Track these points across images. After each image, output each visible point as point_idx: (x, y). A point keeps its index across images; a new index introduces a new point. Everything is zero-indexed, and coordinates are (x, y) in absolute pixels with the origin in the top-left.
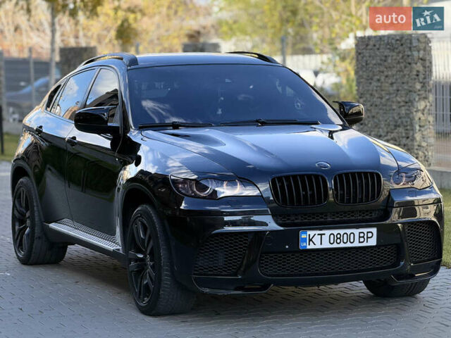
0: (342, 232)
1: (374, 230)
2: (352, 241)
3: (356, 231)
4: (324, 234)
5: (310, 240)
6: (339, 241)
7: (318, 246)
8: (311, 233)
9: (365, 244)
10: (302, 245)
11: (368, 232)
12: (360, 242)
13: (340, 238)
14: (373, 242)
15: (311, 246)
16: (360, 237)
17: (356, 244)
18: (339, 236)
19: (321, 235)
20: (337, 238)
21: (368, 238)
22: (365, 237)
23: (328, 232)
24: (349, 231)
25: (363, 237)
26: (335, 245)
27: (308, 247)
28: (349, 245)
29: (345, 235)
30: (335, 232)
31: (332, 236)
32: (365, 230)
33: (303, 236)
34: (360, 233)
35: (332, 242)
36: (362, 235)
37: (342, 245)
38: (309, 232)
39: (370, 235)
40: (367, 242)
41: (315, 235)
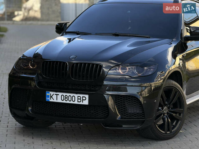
0: (68, 95)
1: (87, 96)
2: (74, 100)
3: (76, 96)
4: (58, 95)
5: (51, 97)
7: (55, 101)
9: (81, 103)
10: (47, 99)
11: (83, 97)
12: (78, 102)
14: (86, 102)
15: (52, 100)
17: (76, 102)
18: (66, 97)
19: (57, 95)
20: (66, 98)
21: (83, 100)
23: (60, 94)
24: (72, 95)
25: (80, 99)
26: (64, 102)
27: (50, 100)
28: (72, 102)
29: (70, 97)
30: (65, 94)
31: (63, 96)
32: (81, 96)
33: (48, 94)
34: (78, 97)
35: (63, 99)
36: (79, 98)
37: (68, 102)
38: (50, 93)
39: (84, 98)
40: (83, 102)
41: (53, 94)
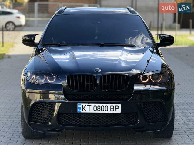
0: (101, 105)
1: (120, 105)
2: (106, 110)
3: (109, 105)
4: (91, 106)
5: (83, 108)
6: (99, 110)
7: (87, 112)
8: (84, 105)
10: (79, 111)
11: (116, 106)
12: (111, 111)
13: (100, 108)
14: (119, 111)
15: (84, 111)
16: (111, 108)
17: (109, 112)
19: (89, 106)
20: (98, 108)
21: (116, 109)
22: (114, 108)
23: (93, 105)
24: (105, 105)
25: (113, 108)
26: (97, 112)
27: (82, 112)
28: (105, 112)
29: (103, 107)
30: (97, 105)
31: (95, 107)
32: (114, 105)
33: (79, 106)
34: (111, 106)
35: (95, 110)
37: (101, 112)
38: (82, 104)
39: (117, 107)
40: (115, 111)
41: (86, 106)
